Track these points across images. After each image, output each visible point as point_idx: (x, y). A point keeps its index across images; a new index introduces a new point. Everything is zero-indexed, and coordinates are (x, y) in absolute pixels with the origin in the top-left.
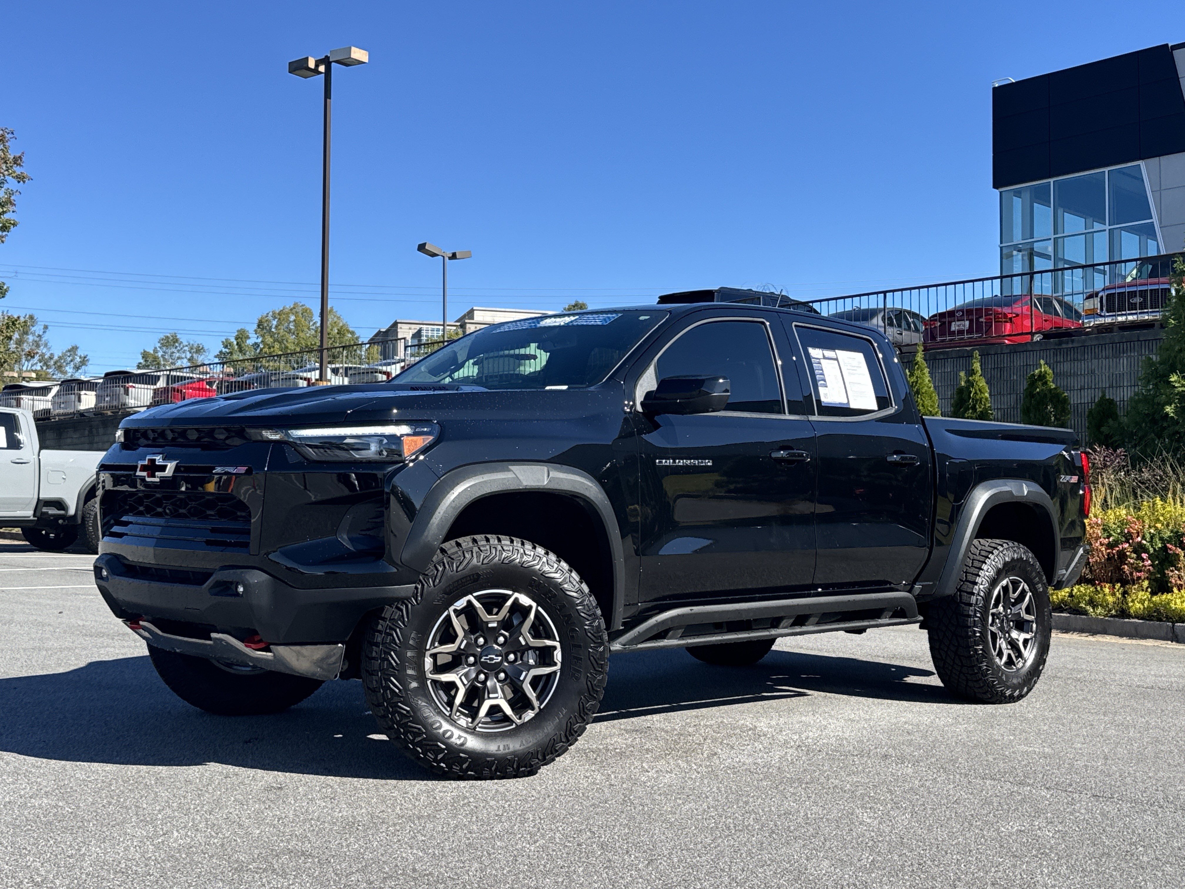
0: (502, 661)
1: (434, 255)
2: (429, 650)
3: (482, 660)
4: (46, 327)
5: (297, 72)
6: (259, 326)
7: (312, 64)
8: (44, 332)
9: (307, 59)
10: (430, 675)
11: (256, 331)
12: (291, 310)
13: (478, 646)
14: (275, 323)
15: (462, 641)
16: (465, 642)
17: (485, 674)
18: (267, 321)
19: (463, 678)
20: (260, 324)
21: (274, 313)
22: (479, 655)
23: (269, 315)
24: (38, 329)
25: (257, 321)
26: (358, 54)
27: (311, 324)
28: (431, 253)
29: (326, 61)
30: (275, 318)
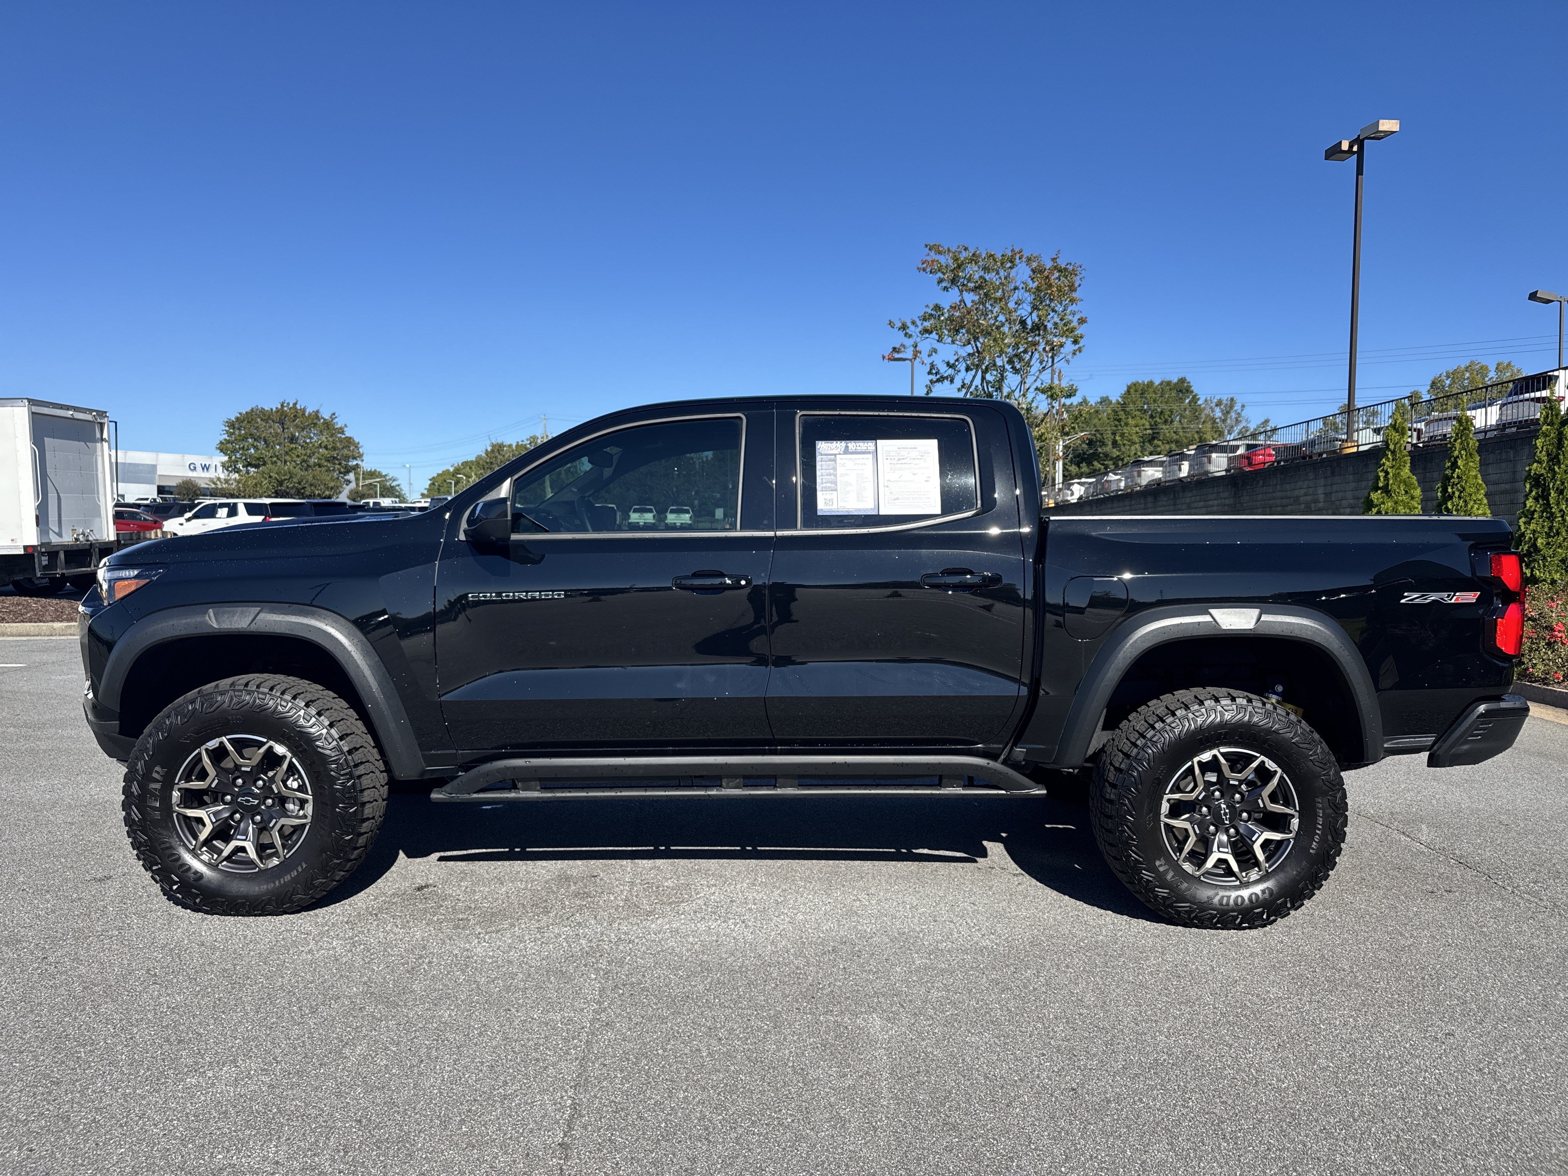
0: (259, 804)
1: (1548, 301)
2: (178, 784)
3: (239, 800)
4: (1243, 406)
5: (1331, 158)
6: (1432, 387)
7: (1345, 146)
8: (1242, 410)
9: (1341, 142)
10: (177, 808)
11: (1429, 391)
12: (1467, 368)
13: (237, 787)
14: (1448, 382)
15: (214, 780)
16: (216, 781)
17: (241, 814)
18: (1439, 381)
19: (211, 816)
20: (1433, 384)
21: (1447, 373)
22: (236, 795)
23: (1442, 376)
24: (1237, 407)
25: (1430, 383)
26: (1386, 125)
27: (1487, 379)
28: (1544, 301)
29: (1360, 142)
30: (1448, 377)
